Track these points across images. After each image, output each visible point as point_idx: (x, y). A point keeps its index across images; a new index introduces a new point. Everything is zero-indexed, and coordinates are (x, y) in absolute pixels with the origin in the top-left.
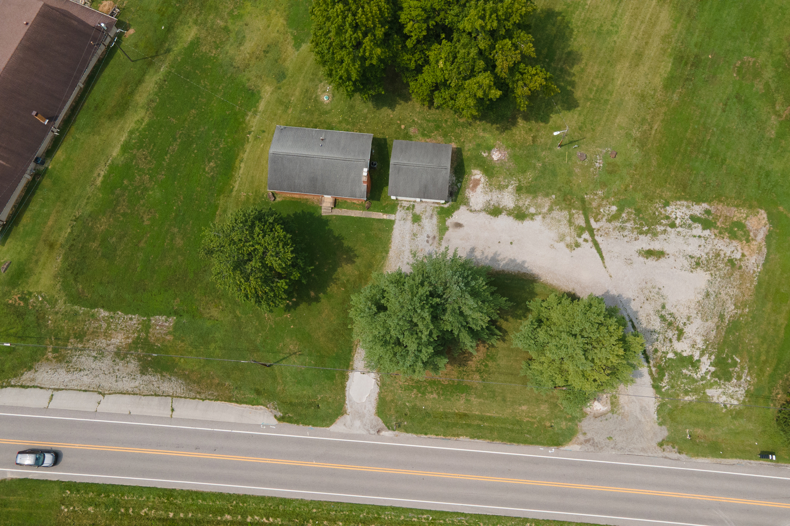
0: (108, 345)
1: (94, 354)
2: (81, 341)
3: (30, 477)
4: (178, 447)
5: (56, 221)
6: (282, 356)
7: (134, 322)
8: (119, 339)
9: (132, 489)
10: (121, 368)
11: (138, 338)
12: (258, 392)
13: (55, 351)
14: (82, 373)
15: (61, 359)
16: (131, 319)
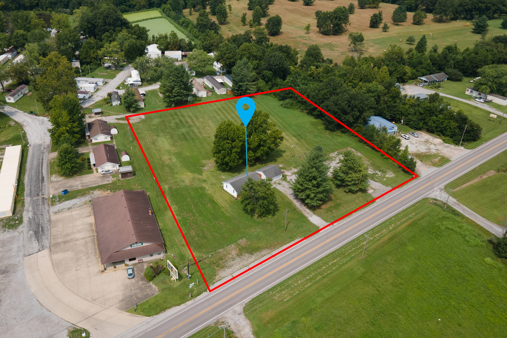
0: (233, 255)
1: (231, 260)
2: (223, 260)
3: (254, 297)
4: (287, 261)
5: (177, 239)
6: (286, 226)
7: (233, 246)
8: (234, 252)
9: (289, 279)
10: (244, 258)
11: (239, 249)
12: (291, 238)
13: (218, 267)
14: (234, 266)
15: (223, 267)
16: (231, 246)
